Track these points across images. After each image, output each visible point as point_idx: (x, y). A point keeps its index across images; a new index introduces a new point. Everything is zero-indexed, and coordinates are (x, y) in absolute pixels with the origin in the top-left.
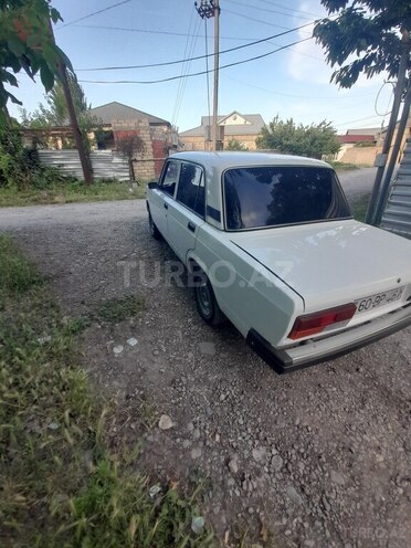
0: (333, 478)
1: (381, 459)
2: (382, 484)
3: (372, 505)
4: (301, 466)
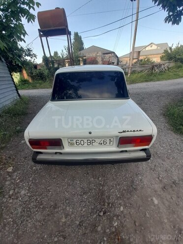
0: (37, 215)
1: (63, 220)
2: (52, 230)
3: (39, 235)
4: (32, 204)
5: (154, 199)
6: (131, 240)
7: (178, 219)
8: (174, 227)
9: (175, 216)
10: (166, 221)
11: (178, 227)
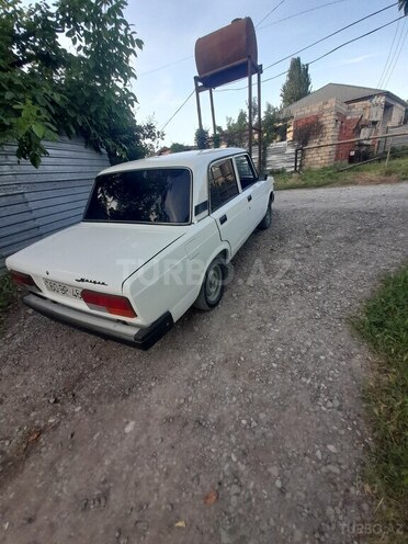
5: (132, 423)
6: (44, 449)
7: (124, 476)
8: (105, 482)
9: (127, 468)
10: (107, 462)
11: (110, 487)
